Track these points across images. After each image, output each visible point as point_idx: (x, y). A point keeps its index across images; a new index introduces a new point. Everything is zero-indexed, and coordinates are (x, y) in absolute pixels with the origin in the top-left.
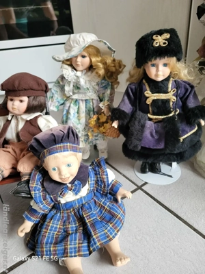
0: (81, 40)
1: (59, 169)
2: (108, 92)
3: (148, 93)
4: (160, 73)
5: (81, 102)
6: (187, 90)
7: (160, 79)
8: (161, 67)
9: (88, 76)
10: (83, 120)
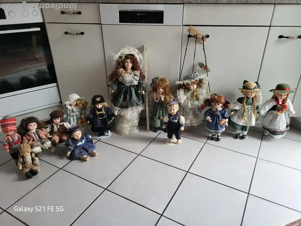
0: (73, 97)
1: (77, 136)
2: (84, 112)
3: (97, 112)
4: (100, 107)
5: (74, 116)
6: (108, 109)
7: (100, 108)
8: (99, 105)
9: (76, 107)
10: (76, 122)
